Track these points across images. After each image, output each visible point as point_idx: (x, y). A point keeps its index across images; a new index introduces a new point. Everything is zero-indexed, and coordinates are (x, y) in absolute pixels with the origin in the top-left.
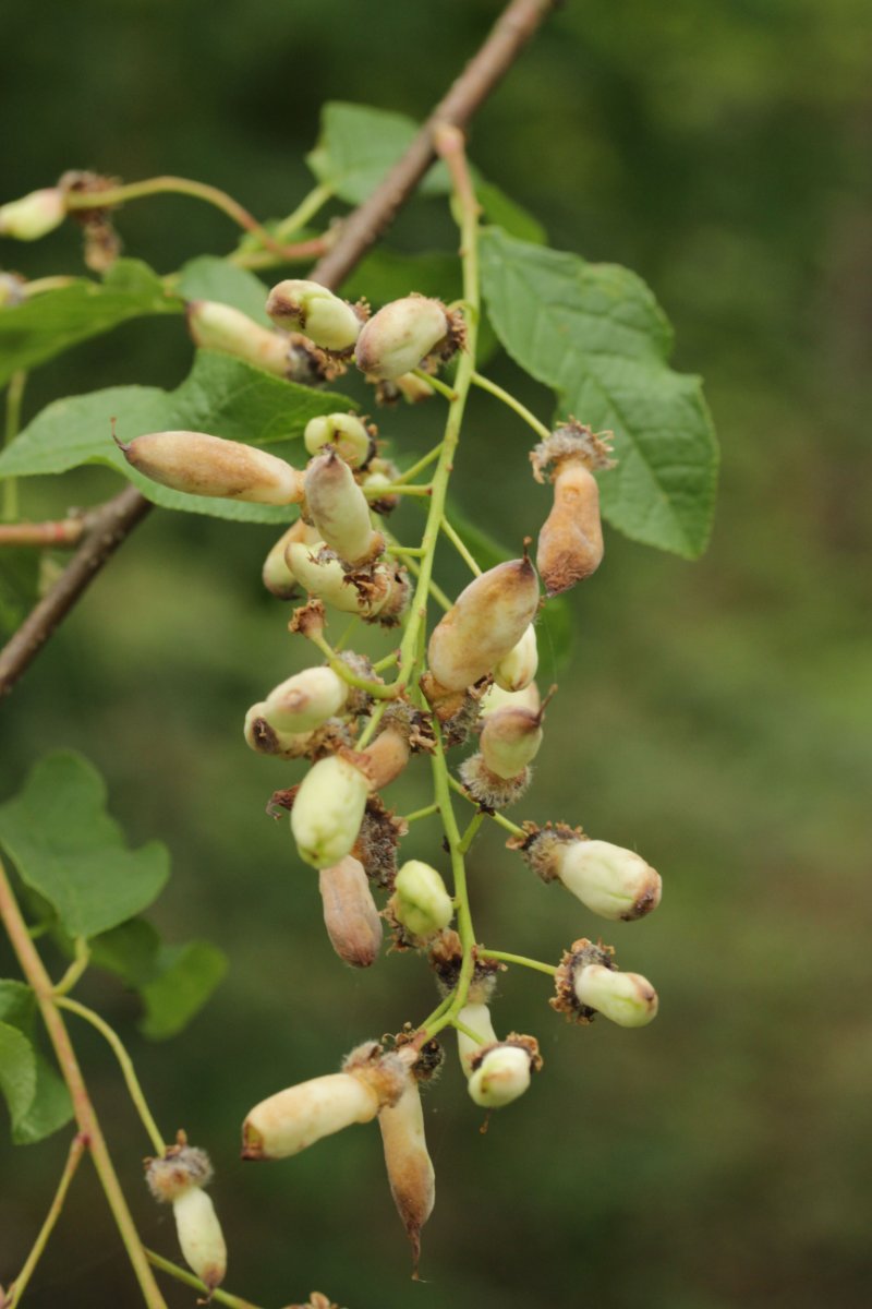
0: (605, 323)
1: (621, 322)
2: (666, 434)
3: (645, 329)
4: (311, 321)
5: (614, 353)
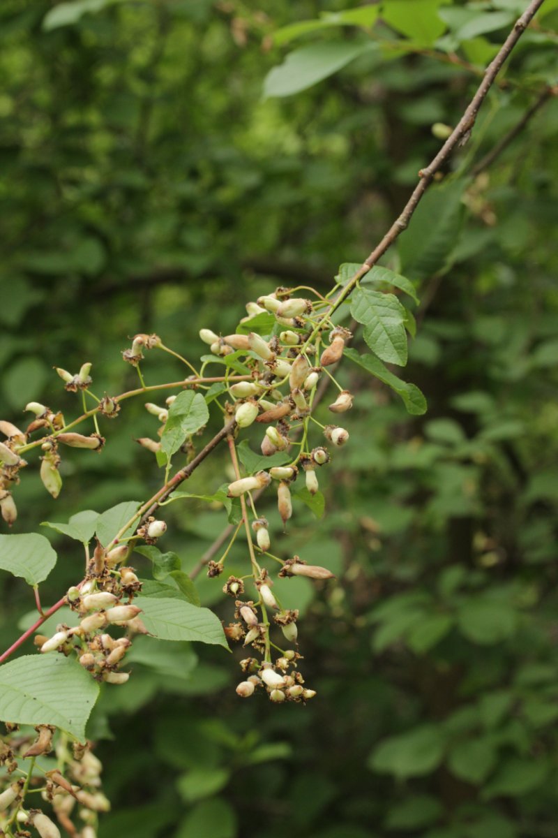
0: (387, 308)
1: (391, 308)
2: (396, 334)
3: (397, 309)
4: (266, 305)
5: (388, 316)
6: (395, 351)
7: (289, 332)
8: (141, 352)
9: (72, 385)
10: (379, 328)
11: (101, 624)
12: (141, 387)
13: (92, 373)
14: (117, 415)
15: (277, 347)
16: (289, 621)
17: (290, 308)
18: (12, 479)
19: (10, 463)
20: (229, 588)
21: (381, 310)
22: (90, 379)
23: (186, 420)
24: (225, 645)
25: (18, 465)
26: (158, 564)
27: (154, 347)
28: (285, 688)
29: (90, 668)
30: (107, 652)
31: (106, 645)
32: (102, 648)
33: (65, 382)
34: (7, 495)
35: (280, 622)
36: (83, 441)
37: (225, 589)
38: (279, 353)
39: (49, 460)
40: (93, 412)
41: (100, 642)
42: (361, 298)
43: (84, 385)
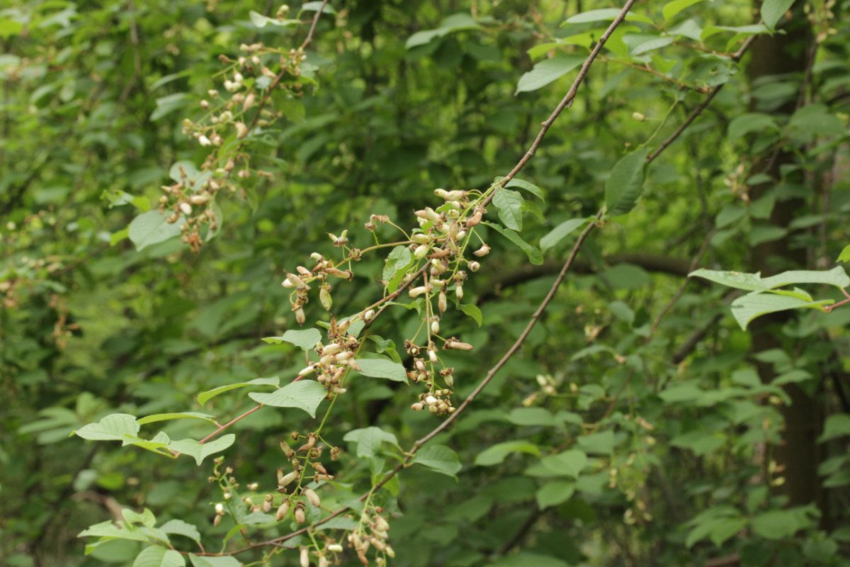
2: (517, 213)
6: (516, 223)
7: (454, 210)
8: (375, 223)
9: (337, 243)
10: (508, 210)
11: (331, 360)
12: (376, 245)
13: (348, 236)
14: (360, 259)
15: (444, 218)
16: (447, 374)
17: (452, 195)
18: (303, 299)
19: (300, 287)
20: (411, 351)
21: (511, 201)
22: (347, 239)
23: (398, 262)
24: (406, 381)
25: (304, 288)
26: (381, 345)
27: (385, 222)
28: (437, 405)
29: (323, 382)
30: (333, 374)
31: (332, 370)
32: (330, 372)
33: (332, 241)
34: (300, 308)
35: (442, 374)
36: (340, 273)
37: (408, 352)
38: (446, 221)
39: (325, 288)
40: (349, 259)
41: (329, 369)
42: (500, 194)
43: (343, 243)
